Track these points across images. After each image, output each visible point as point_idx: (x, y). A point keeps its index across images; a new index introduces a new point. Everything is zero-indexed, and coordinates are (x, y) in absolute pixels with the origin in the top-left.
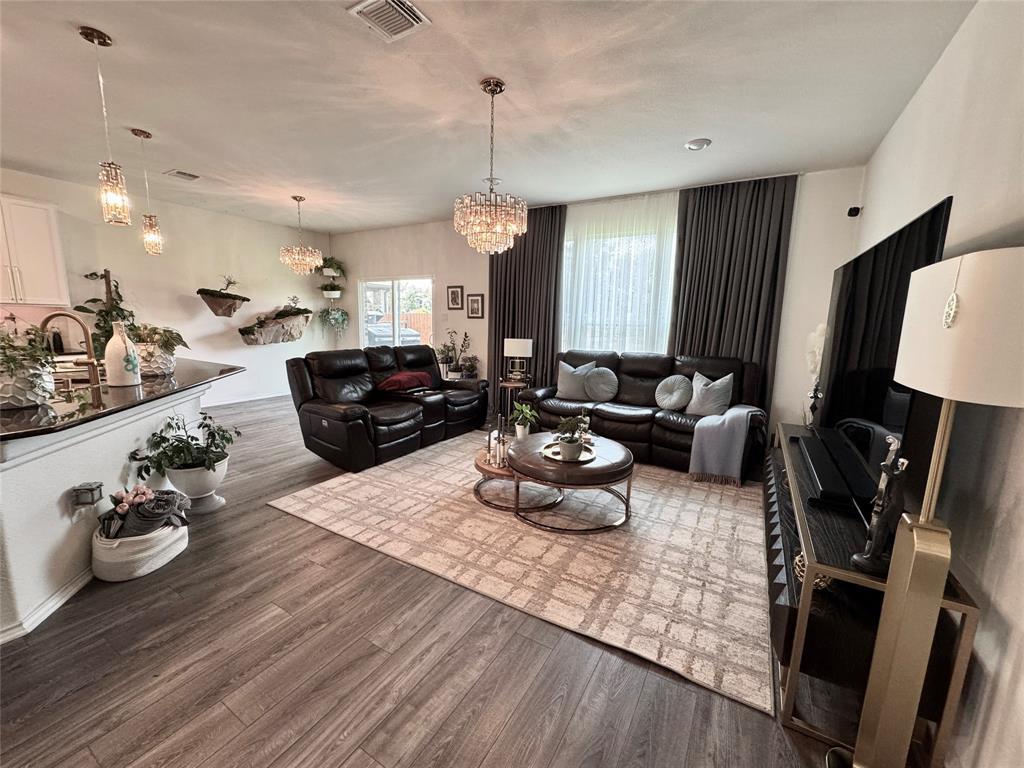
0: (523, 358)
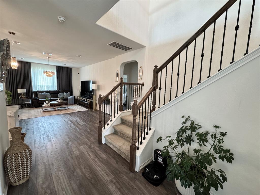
0: (24, 93)
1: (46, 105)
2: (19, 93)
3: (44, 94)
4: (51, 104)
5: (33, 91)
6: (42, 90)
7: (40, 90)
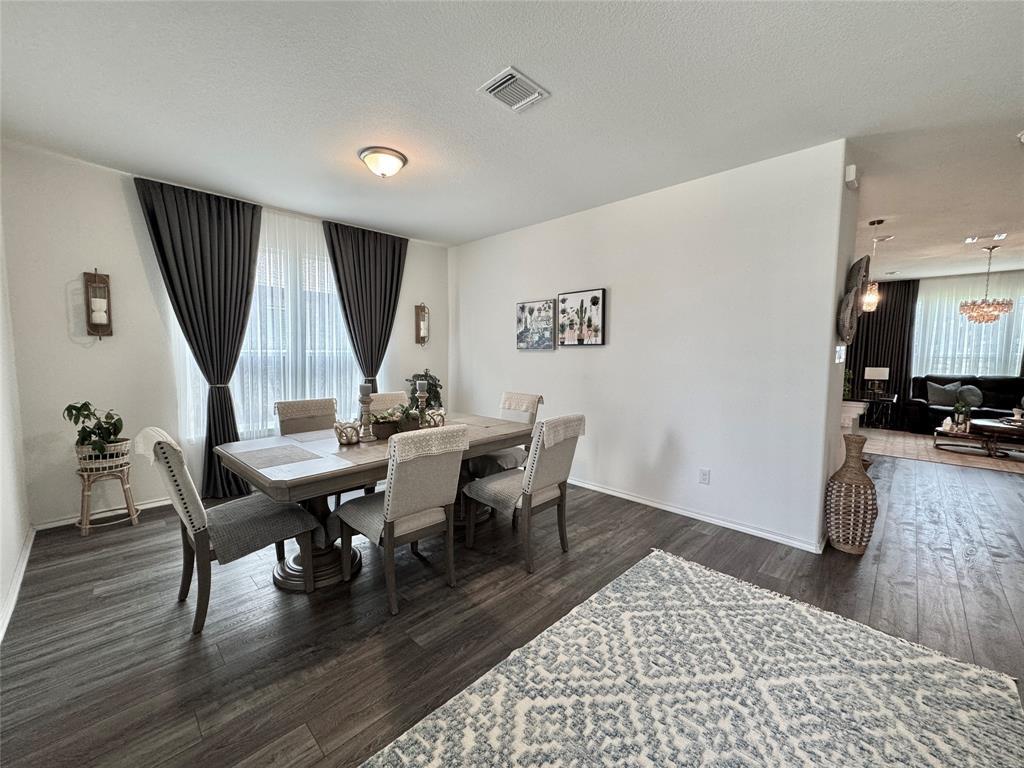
0: (882, 381)
1: (952, 429)
2: (869, 380)
3: (953, 388)
4: (973, 427)
5: (913, 376)
6: (948, 374)
7: (939, 373)
